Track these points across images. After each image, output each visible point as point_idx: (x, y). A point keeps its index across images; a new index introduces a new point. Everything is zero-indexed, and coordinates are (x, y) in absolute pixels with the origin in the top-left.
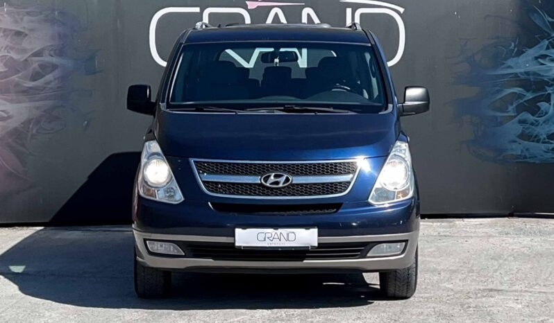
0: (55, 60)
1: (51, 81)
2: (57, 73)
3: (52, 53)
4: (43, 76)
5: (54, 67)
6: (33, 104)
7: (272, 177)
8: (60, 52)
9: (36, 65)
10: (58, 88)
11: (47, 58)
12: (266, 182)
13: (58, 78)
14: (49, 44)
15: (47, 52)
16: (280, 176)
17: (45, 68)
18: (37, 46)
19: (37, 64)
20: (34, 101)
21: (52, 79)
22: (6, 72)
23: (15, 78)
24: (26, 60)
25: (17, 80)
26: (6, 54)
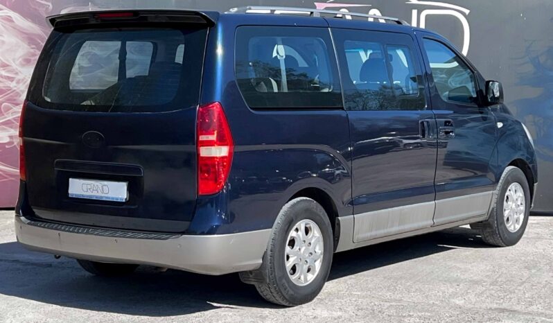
22: (89, 67)
23: (99, 73)
24: (109, 56)
25: (100, 74)
26: (90, 51)
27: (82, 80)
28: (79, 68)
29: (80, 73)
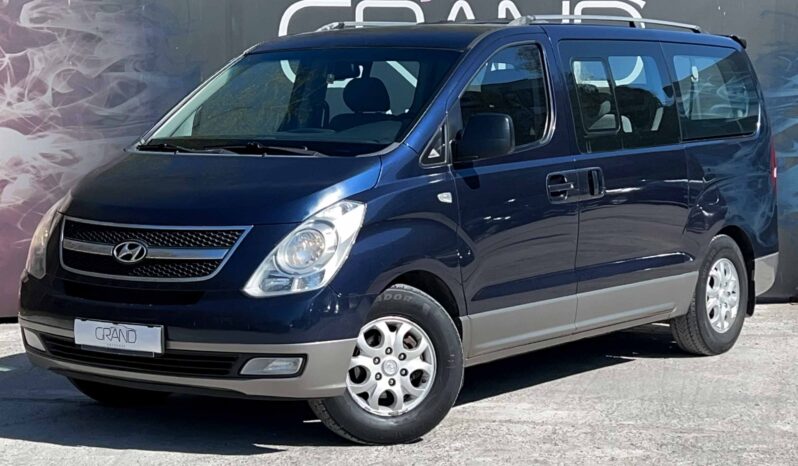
0: (142, 77)
1: (136, 108)
2: (144, 96)
3: (137, 66)
4: (124, 101)
5: (140, 87)
6: (111, 141)
7: (126, 248)
8: (150, 65)
9: (114, 84)
10: (147, 117)
11: (130, 74)
12: (118, 255)
13: (147, 103)
14: (132, 52)
15: (129, 66)
16: (136, 246)
17: (127, 89)
18: (116, 56)
19: (116, 82)
20: (113, 136)
21: (138, 104)
22: (70, 94)
23: (84, 103)
24: (99, 76)
25: (87, 105)
26: (71, 68)
27: (59, 115)
28: (53, 95)
29: (54, 105)
